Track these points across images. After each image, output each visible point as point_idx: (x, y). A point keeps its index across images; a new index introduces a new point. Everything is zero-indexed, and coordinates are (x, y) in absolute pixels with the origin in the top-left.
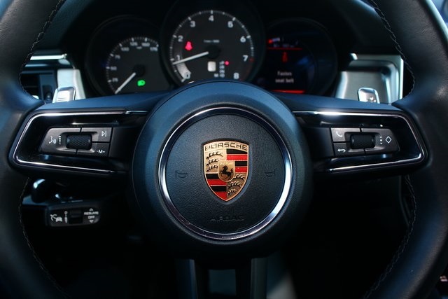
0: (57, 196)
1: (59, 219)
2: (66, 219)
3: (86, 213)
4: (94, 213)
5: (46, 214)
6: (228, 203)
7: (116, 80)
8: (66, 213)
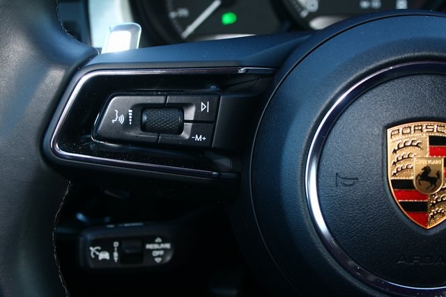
0: (80, 217)
1: (104, 255)
2: (116, 254)
3: (149, 246)
4: (163, 246)
5: (81, 246)
6: (432, 233)
7: (184, 12)
8: (116, 244)
